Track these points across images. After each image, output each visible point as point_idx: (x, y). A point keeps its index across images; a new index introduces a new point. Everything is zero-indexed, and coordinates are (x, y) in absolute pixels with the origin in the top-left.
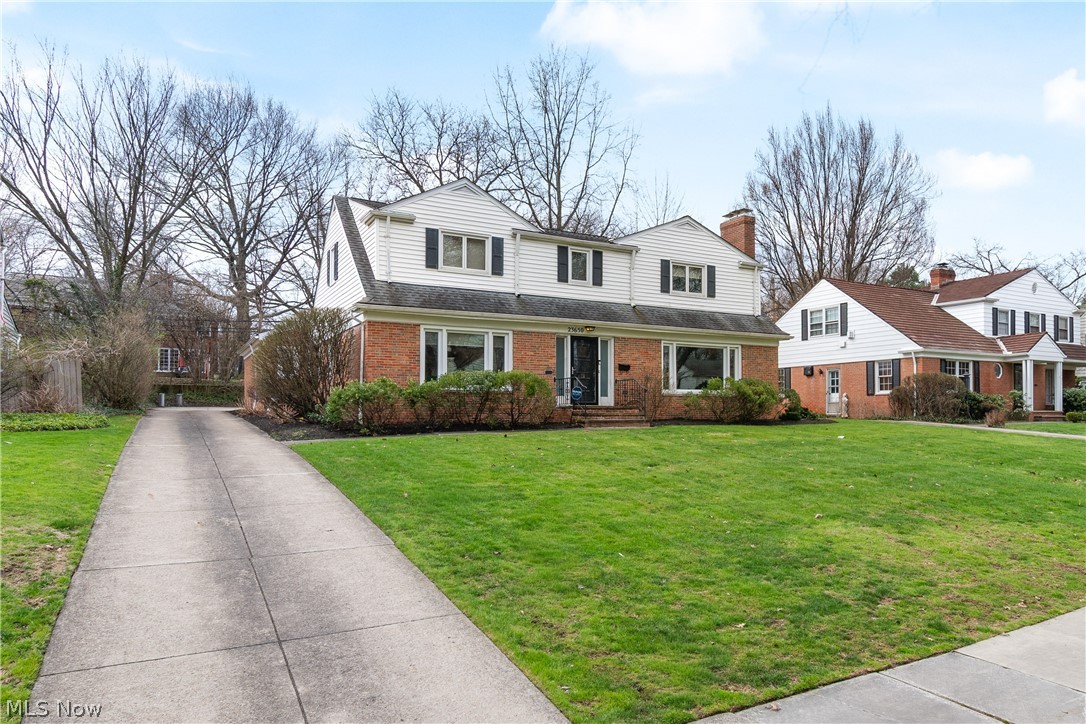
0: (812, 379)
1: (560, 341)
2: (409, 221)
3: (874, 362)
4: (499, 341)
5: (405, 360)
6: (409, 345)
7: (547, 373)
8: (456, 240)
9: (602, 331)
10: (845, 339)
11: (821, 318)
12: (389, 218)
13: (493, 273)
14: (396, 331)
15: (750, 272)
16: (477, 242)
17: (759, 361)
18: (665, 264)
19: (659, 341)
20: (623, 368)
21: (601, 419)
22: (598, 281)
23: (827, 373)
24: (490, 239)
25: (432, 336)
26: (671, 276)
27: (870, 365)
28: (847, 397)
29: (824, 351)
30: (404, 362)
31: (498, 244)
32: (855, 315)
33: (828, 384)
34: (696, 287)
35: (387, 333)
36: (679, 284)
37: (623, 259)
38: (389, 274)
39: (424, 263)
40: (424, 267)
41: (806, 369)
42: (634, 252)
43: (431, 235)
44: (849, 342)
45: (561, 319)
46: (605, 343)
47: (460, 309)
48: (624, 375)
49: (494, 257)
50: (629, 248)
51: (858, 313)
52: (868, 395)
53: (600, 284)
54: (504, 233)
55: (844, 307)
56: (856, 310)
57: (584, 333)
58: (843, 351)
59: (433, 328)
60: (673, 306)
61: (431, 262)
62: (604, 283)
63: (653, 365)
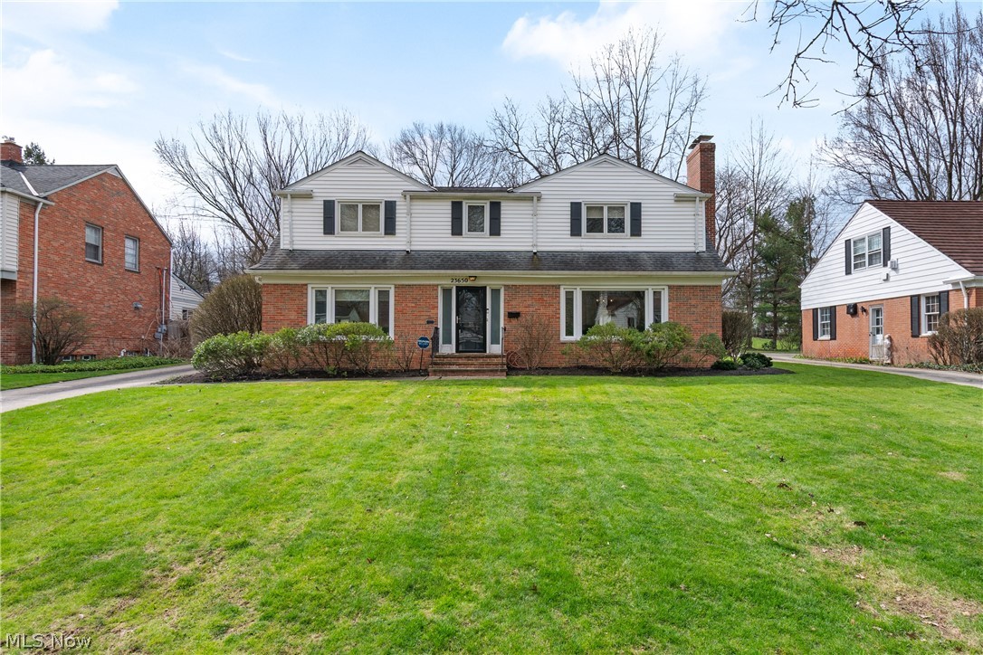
0: (856, 319)
1: (447, 292)
2: (308, 196)
3: (919, 296)
4: (383, 296)
5: (293, 316)
6: (297, 302)
7: (428, 322)
8: (350, 207)
9: (490, 279)
10: (888, 270)
11: (864, 248)
12: (289, 196)
13: (386, 234)
14: (287, 291)
15: (691, 205)
16: (370, 208)
17: (693, 302)
18: (576, 208)
19: (558, 287)
20: (513, 315)
21: (454, 368)
22: (495, 231)
23: (870, 312)
24: (383, 203)
25: (321, 294)
26: (583, 218)
27: (915, 300)
28: (890, 338)
29: (868, 286)
30: (292, 317)
31: (391, 207)
32: (898, 240)
33: (872, 326)
34: (617, 226)
35: (278, 293)
36: (595, 226)
37: (525, 208)
38: (292, 242)
39: (322, 231)
40: (322, 235)
41: (849, 307)
42: (535, 199)
43: (329, 207)
44: (893, 273)
45: (443, 271)
46: (496, 292)
47: (337, 269)
48: (514, 321)
49: (386, 219)
50: (529, 195)
51: (903, 238)
52: (913, 336)
53: (499, 234)
54: (395, 196)
55: (887, 231)
56: (900, 234)
57: (469, 283)
58: (887, 284)
59: (321, 286)
60: (585, 249)
61: (329, 229)
62: (502, 232)
63: (550, 311)
